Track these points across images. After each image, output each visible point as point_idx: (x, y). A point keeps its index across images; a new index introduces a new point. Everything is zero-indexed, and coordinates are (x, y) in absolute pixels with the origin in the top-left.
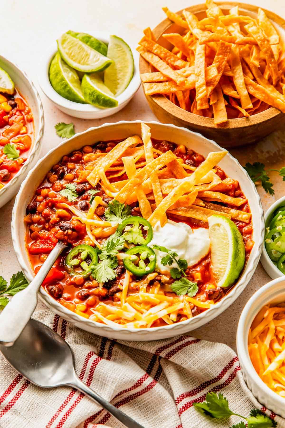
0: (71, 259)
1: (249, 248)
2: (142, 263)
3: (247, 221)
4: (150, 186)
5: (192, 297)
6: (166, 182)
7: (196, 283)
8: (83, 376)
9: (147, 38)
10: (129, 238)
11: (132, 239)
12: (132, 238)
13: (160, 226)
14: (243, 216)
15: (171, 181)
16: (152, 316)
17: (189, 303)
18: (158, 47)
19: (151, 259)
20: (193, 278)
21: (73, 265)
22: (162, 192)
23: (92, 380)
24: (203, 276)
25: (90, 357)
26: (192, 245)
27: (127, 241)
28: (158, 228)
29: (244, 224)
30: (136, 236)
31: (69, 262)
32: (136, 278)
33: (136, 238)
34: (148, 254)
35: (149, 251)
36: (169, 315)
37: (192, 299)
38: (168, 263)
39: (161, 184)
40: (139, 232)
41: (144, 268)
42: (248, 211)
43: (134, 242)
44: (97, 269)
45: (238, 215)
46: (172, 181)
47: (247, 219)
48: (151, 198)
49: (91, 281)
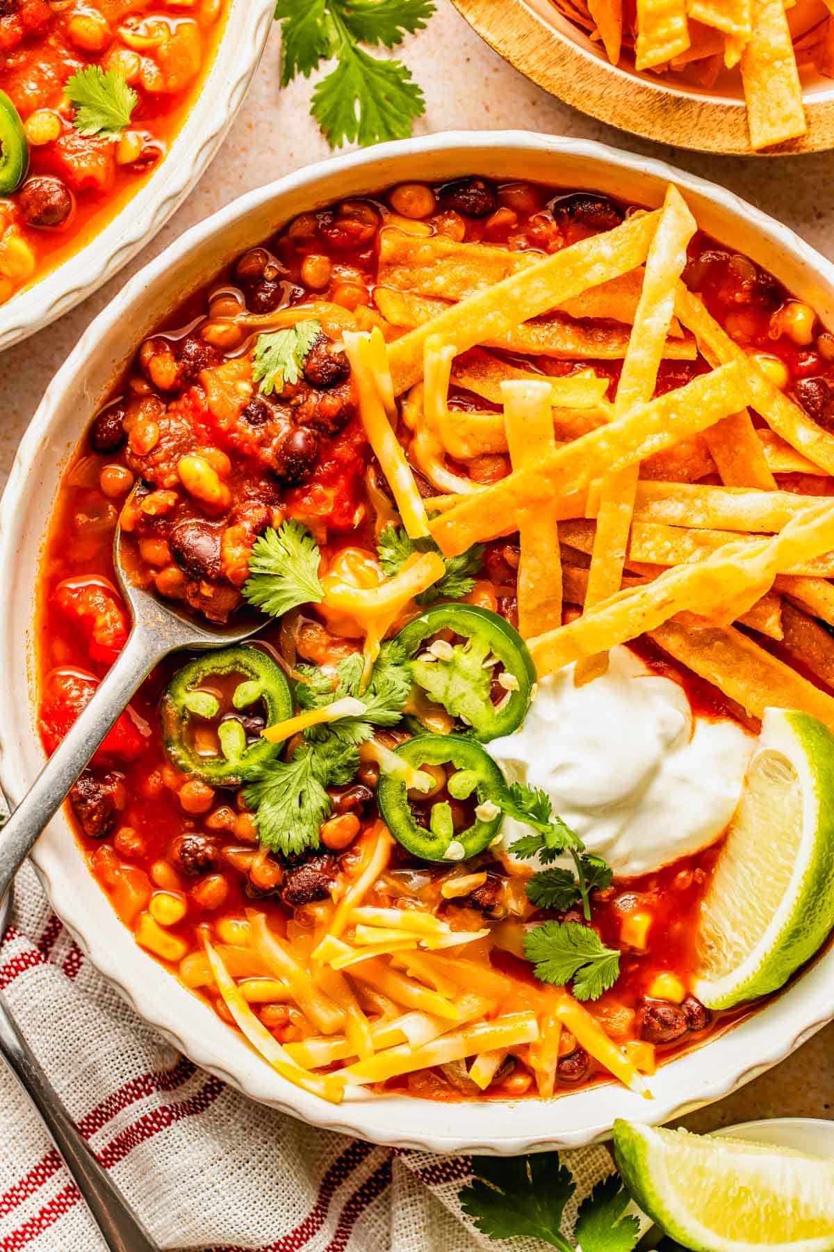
0: (193, 683)
2: (442, 815)
4: (590, 503)
5: (582, 1005)
6: (661, 497)
7: (618, 953)
8: (100, 1125)
10: (437, 684)
11: (446, 693)
12: (447, 688)
13: (571, 677)
15: (685, 495)
16: (403, 1051)
17: (564, 1029)
19: (484, 814)
20: (611, 930)
21: (191, 713)
22: (627, 551)
23: (124, 1154)
24: (656, 935)
25: (138, 1097)
27: (421, 694)
28: (559, 679)
30: (463, 690)
31: (181, 691)
33: (462, 696)
34: (482, 785)
35: (488, 778)
36: (470, 1061)
37: (580, 1011)
38: (538, 852)
39: (641, 504)
40: (480, 680)
41: (445, 839)
43: (446, 705)
44: (270, 784)
46: (692, 499)
48: (576, 541)
49: (237, 812)
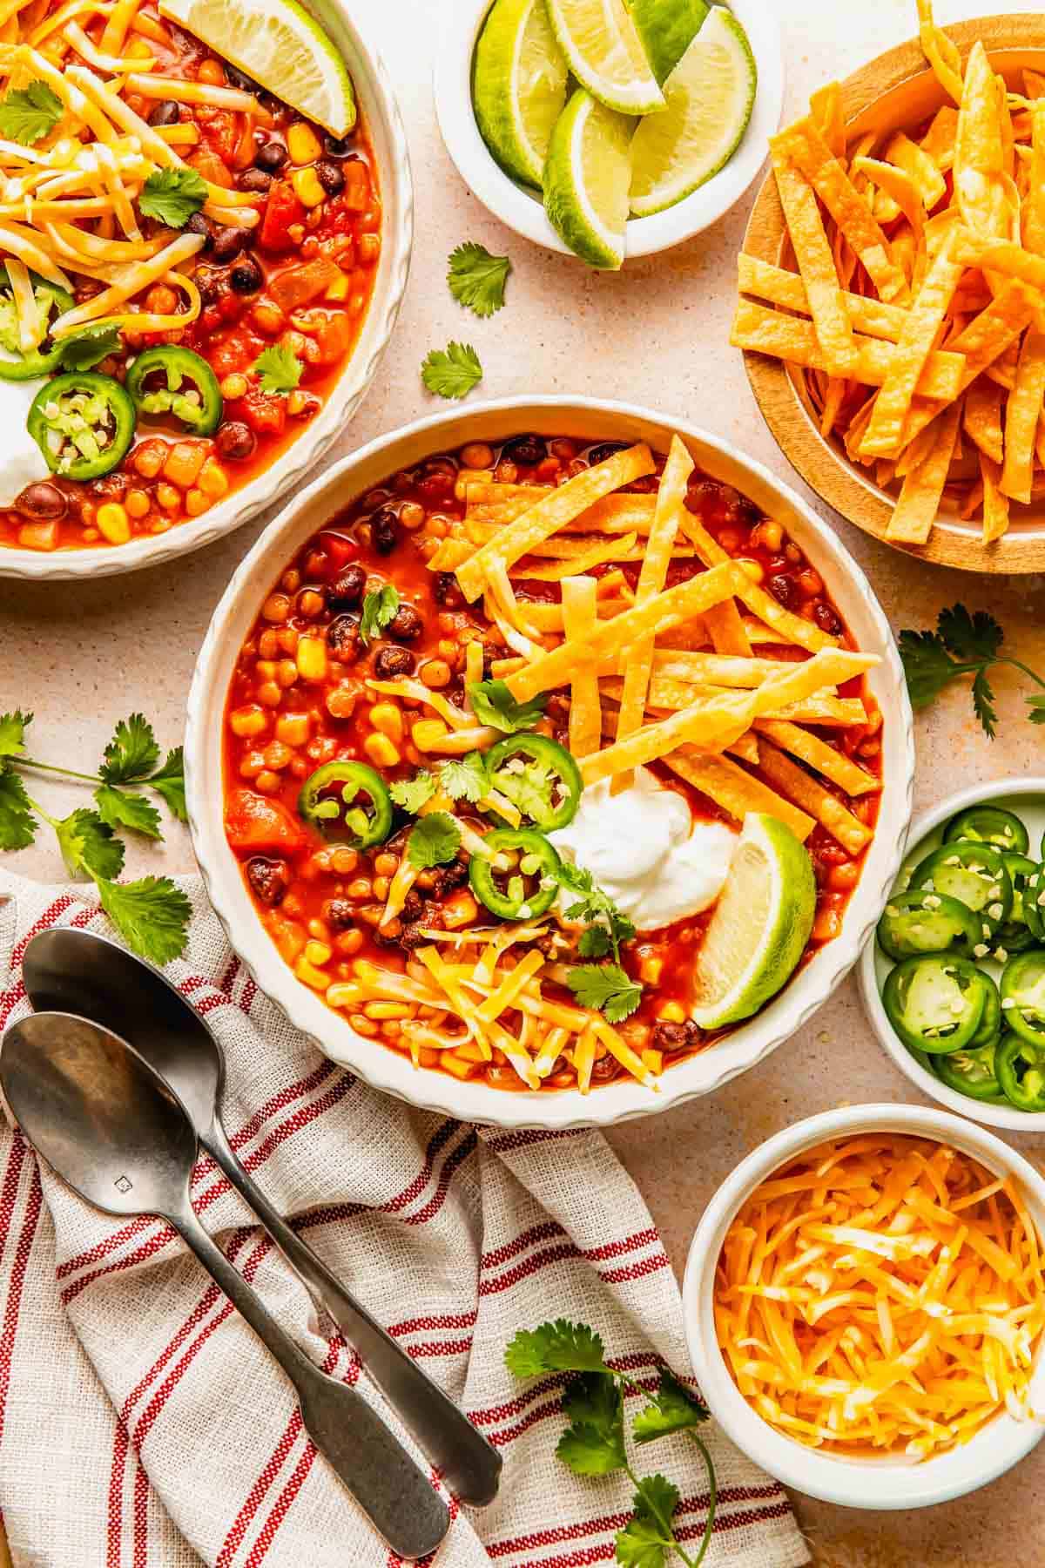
1: (821, 935)
2: (516, 885)
3: (854, 850)
4: (621, 664)
5: (612, 1025)
6: (672, 661)
7: (640, 987)
9: (813, 128)
13: (608, 788)
14: (850, 831)
15: (688, 660)
17: (598, 1041)
18: (834, 174)
19: (546, 886)
20: (636, 971)
22: (647, 699)
24: (666, 975)
26: (667, 882)
28: (598, 792)
29: (842, 854)
30: (533, 795)
32: (487, 918)
33: (531, 799)
34: (544, 864)
35: (549, 859)
37: (611, 1029)
38: (584, 913)
39: (657, 665)
40: (544, 789)
41: (518, 903)
42: (870, 822)
45: (839, 822)
46: (694, 662)
47: (855, 845)
48: (611, 693)
